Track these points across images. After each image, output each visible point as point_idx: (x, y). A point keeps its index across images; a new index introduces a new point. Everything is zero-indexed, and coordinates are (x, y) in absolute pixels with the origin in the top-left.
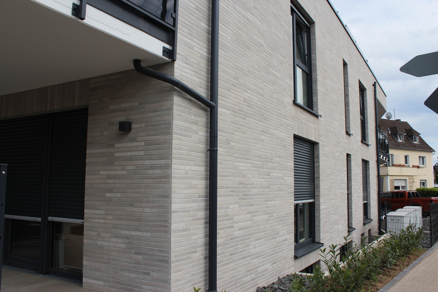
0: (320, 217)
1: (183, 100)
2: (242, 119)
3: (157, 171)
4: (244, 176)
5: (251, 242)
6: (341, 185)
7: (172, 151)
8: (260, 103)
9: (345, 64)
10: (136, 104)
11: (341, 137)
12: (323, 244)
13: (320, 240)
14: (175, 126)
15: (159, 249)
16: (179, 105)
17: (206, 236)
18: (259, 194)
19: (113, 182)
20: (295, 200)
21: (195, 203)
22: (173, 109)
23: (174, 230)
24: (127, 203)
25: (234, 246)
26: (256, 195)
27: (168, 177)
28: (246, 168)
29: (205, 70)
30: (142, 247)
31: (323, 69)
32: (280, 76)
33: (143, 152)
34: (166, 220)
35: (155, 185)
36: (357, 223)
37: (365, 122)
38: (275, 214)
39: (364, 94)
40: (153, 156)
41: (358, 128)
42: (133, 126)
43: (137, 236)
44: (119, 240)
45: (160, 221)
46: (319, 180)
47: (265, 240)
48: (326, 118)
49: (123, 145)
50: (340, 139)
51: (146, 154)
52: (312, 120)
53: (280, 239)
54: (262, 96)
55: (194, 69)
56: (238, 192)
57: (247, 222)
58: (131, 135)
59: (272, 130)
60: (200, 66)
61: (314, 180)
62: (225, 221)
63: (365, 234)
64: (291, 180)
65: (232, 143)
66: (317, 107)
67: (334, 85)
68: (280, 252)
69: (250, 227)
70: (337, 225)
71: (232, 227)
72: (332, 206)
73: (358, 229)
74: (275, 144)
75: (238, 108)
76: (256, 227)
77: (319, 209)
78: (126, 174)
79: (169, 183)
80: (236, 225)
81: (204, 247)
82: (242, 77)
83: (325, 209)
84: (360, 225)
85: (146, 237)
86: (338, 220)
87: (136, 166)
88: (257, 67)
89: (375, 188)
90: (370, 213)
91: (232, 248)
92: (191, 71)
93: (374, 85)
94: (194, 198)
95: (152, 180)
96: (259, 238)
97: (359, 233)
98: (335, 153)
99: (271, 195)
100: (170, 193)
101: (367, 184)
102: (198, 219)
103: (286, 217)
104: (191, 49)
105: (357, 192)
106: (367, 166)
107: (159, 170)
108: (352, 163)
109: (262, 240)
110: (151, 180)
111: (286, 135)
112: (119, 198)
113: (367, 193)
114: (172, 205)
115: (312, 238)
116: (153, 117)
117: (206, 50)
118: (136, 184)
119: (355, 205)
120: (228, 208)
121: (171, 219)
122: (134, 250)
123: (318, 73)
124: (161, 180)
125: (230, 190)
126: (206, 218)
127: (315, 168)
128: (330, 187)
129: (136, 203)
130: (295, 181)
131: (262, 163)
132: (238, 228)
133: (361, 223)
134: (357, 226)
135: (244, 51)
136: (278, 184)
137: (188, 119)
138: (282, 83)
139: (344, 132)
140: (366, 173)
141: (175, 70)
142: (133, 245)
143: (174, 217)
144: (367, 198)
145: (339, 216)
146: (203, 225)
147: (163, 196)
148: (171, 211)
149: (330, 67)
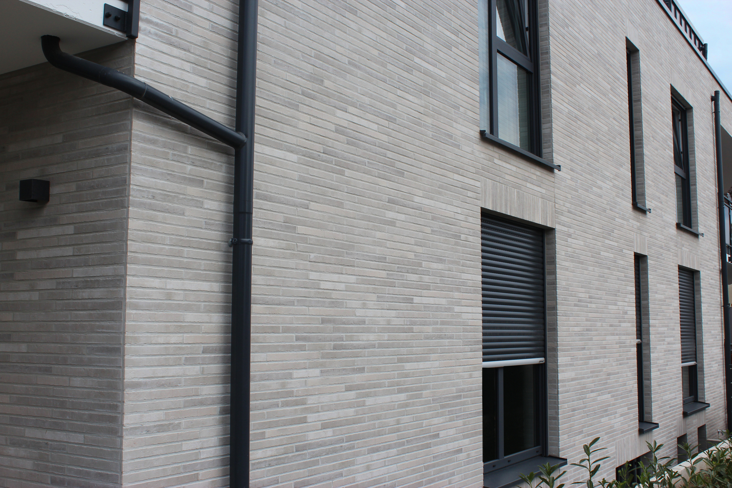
0: (558, 399)
1: (161, 128)
2: (331, 174)
3: (98, 293)
4: (335, 304)
5: (357, 456)
6: (620, 326)
7: (127, 244)
8: (385, 138)
9: (632, 52)
10: (59, 139)
11: (617, 215)
12: (566, 459)
13: (559, 452)
14: (135, 187)
15: (99, 471)
16: (145, 140)
17: (223, 443)
18: (381, 346)
19: (11, 319)
20: (484, 360)
21: (192, 365)
22: (130, 149)
23: (131, 429)
24: (38, 365)
25: (307, 465)
26: (373, 346)
27: (119, 304)
28: (342, 286)
29: (225, 60)
30: (65, 466)
31: (567, 61)
32: (443, 74)
33: (71, 248)
34: (114, 405)
35: (92, 323)
36: (664, 413)
37: (691, 183)
38: (428, 391)
39: (687, 119)
40: (91, 257)
41: (667, 196)
42: (54, 190)
43: (56, 441)
44: (22, 452)
45: (102, 407)
46: (556, 315)
47: (398, 451)
48: (577, 173)
49: (32, 233)
50: (617, 219)
51: (76, 254)
52: (534, 177)
53: (442, 448)
54: (390, 119)
55: (192, 57)
56: (320, 340)
57: (346, 410)
58: (48, 210)
59: (417, 199)
60: (210, 50)
61: (544, 313)
62: (282, 407)
63: (688, 437)
64: (474, 314)
65: (301, 229)
66: (550, 147)
67: (599, 98)
68: (442, 478)
69: (355, 422)
70: (607, 415)
71: (303, 420)
72: (592, 372)
73: (669, 426)
74: (428, 230)
75: (320, 148)
76: (373, 422)
77: (556, 381)
78: (38, 299)
79: (120, 319)
80: (311, 417)
81: (220, 468)
82: (333, 75)
83: (573, 380)
84: (674, 416)
85: (73, 443)
86: (609, 406)
87: (58, 280)
88: (377, 55)
89: (716, 331)
90: (703, 389)
91: (301, 471)
92: (183, 62)
93: (715, 99)
94: (191, 354)
95: (88, 312)
96: (380, 447)
97: (672, 435)
98: (602, 253)
99: (414, 348)
100: (122, 343)
101: (695, 323)
102: (202, 403)
103: (459, 397)
104: (183, 11)
105: (664, 340)
106: (696, 282)
107: (102, 289)
108: (649, 276)
109: (388, 451)
110: (85, 312)
111: (459, 210)
112: (24, 354)
113: (696, 342)
114: (126, 369)
115: (539, 445)
116: (92, 168)
117: (227, 14)
118: (56, 323)
119: (659, 371)
120: (290, 376)
121: (124, 402)
122: (49, 475)
123: (552, 68)
124: (104, 312)
125: (296, 337)
126: (224, 400)
127: (547, 286)
128: (588, 330)
129: (56, 366)
130: (484, 315)
131: (388, 274)
132: (320, 423)
133: (676, 412)
134: (666, 419)
135: (338, 17)
136: (436, 323)
137: (174, 171)
138: (449, 91)
139: (627, 203)
140: (694, 297)
141: (138, 59)
142: (48, 461)
143: (130, 398)
144: (696, 355)
145: (612, 396)
146: (218, 417)
147: (107, 348)
148: (123, 382)
149: (589, 57)
